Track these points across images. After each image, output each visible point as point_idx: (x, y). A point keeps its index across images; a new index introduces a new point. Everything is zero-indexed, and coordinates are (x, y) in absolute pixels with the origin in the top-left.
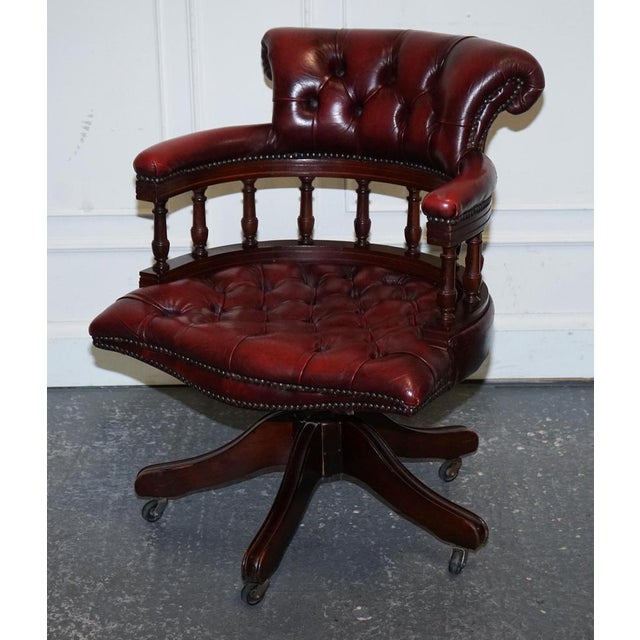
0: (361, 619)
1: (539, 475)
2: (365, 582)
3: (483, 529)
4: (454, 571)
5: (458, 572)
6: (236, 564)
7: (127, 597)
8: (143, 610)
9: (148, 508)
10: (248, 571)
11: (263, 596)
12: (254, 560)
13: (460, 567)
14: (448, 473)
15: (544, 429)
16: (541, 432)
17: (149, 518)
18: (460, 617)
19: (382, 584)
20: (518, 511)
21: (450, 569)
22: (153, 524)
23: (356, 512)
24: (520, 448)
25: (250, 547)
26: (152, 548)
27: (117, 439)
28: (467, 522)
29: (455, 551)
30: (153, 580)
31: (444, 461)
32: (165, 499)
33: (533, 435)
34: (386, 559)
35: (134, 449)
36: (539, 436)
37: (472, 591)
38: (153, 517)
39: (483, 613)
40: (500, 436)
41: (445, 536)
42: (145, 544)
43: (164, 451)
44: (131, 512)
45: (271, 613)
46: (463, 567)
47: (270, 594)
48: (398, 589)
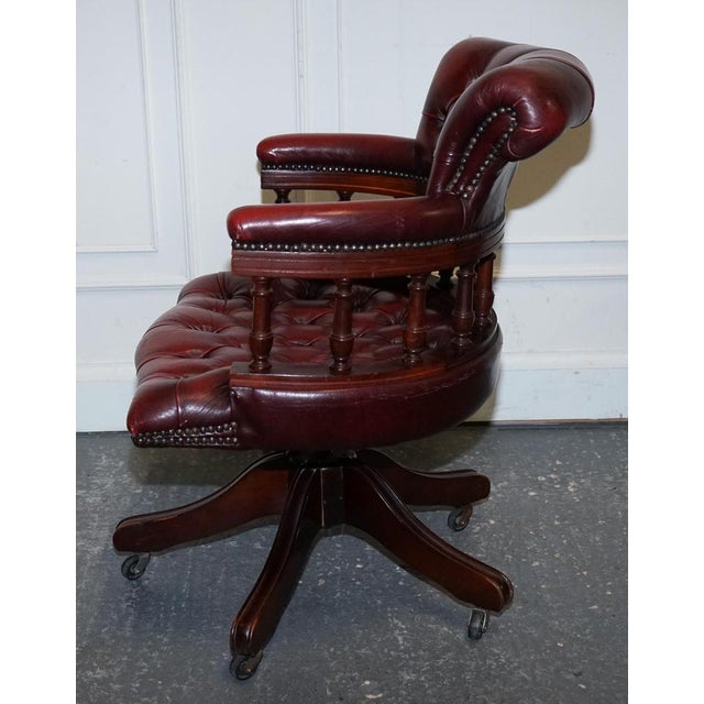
0: (370, 697)
1: (556, 523)
2: (373, 650)
3: (507, 588)
4: (474, 636)
5: (478, 638)
6: (226, 630)
7: (98, 671)
8: (117, 687)
9: (127, 564)
10: (238, 642)
11: (254, 670)
12: (245, 628)
13: (481, 631)
14: (457, 521)
15: (555, 473)
16: (552, 476)
17: (129, 575)
18: (486, 693)
19: (392, 653)
20: (537, 563)
21: (470, 634)
22: (134, 582)
23: (359, 566)
24: (532, 494)
25: (240, 614)
26: (131, 610)
27: (101, 487)
28: (489, 580)
29: (474, 613)
30: (129, 650)
31: (452, 508)
32: (147, 554)
33: (544, 479)
34: (396, 621)
35: (119, 498)
36: (551, 480)
37: (496, 660)
38: (134, 574)
39: (512, 689)
40: (508, 480)
41: (463, 595)
42: (124, 606)
43: (150, 499)
44: (111, 568)
45: (264, 690)
46: (485, 631)
47: (264, 666)
48: (411, 658)
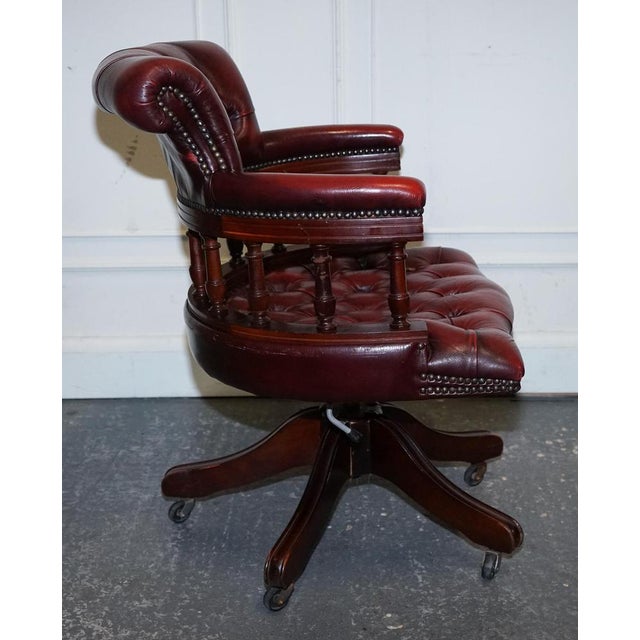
0: (391, 628)
1: (563, 480)
2: (394, 587)
3: (517, 532)
4: (487, 576)
5: (491, 578)
6: (260, 566)
7: (144, 601)
8: (160, 615)
9: (174, 509)
10: (271, 575)
11: (286, 602)
12: (278, 562)
13: (493, 571)
14: (473, 477)
15: (561, 438)
16: (559, 441)
17: (176, 518)
18: (497, 626)
19: (412, 590)
20: (545, 515)
21: (483, 574)
22: (180, 525)
23: (383, 514)
24: (541, 455)
25: (273, 549)
26: (176, 549)
27: (154, 444)
28: (502, 525)
29: (488, 555)
30: (173, 583)
31: (469, 464)
32: (192, 500)
33: (551, 443)
34: (416, 562)
35: (169, 454)
36: (558, 444)
37: (507, 598)
38: (180, 518)
39: (521, 623)
40: (519, 443)
41: (477, 538)
42: (170, 545)
43: (197, 455)
44: (158, 512)
45: (294, 620)
46: (497, 572)
47: (295, 599)
48: (429, 594)
